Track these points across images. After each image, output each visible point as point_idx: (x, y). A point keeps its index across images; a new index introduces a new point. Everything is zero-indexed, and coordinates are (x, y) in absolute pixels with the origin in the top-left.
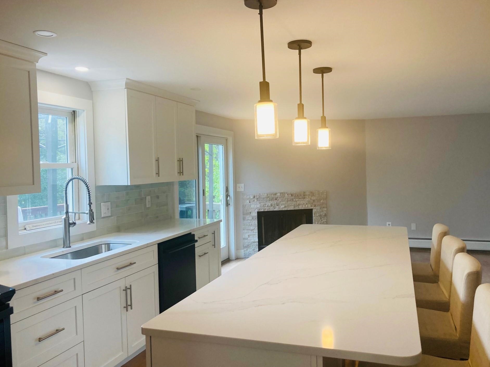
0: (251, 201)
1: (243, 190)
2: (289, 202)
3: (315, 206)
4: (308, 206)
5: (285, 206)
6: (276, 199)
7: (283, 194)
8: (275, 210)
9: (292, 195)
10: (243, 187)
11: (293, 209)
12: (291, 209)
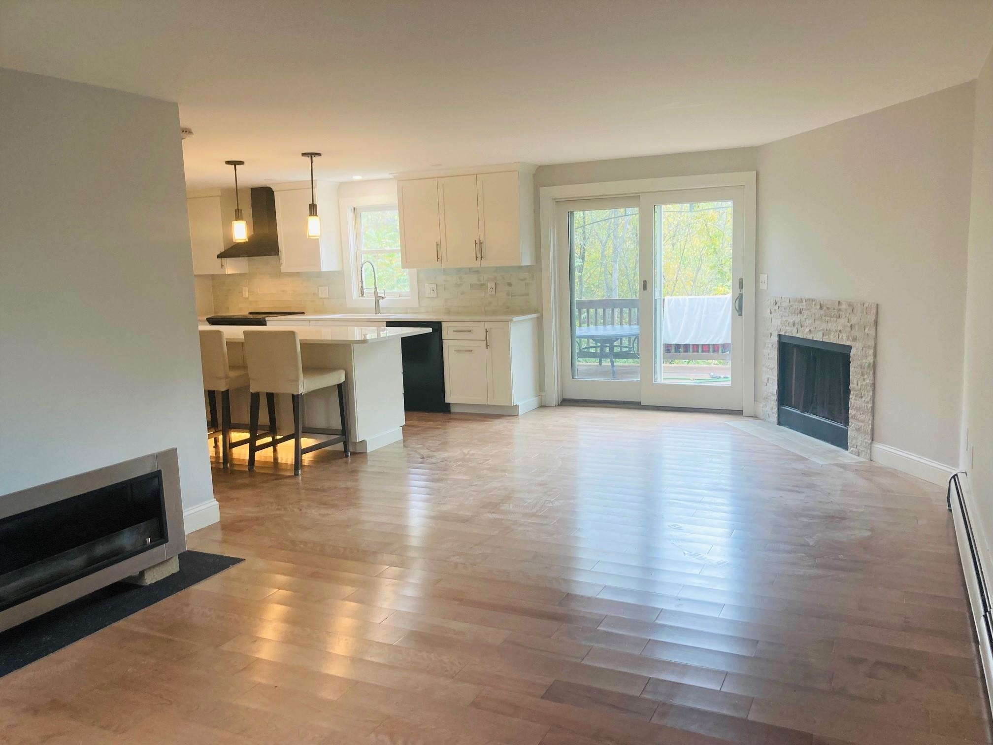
0: (773, 311)
1: (766, 288)
2: (817, 322)
3: (854, 339)
4: (843, 336)
5: (810, 330)
6: (801, 313)
7: (810, 301)
8: (798, 335)
9: (821, 308)
10: (766, 282)
11: (821, 340)
12: (818, 340)
